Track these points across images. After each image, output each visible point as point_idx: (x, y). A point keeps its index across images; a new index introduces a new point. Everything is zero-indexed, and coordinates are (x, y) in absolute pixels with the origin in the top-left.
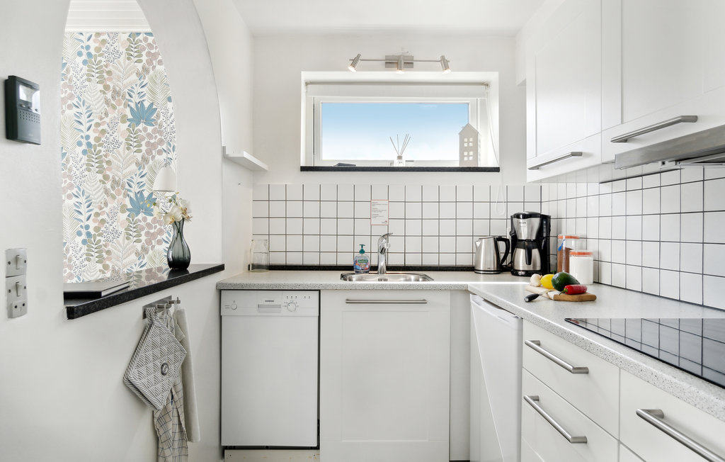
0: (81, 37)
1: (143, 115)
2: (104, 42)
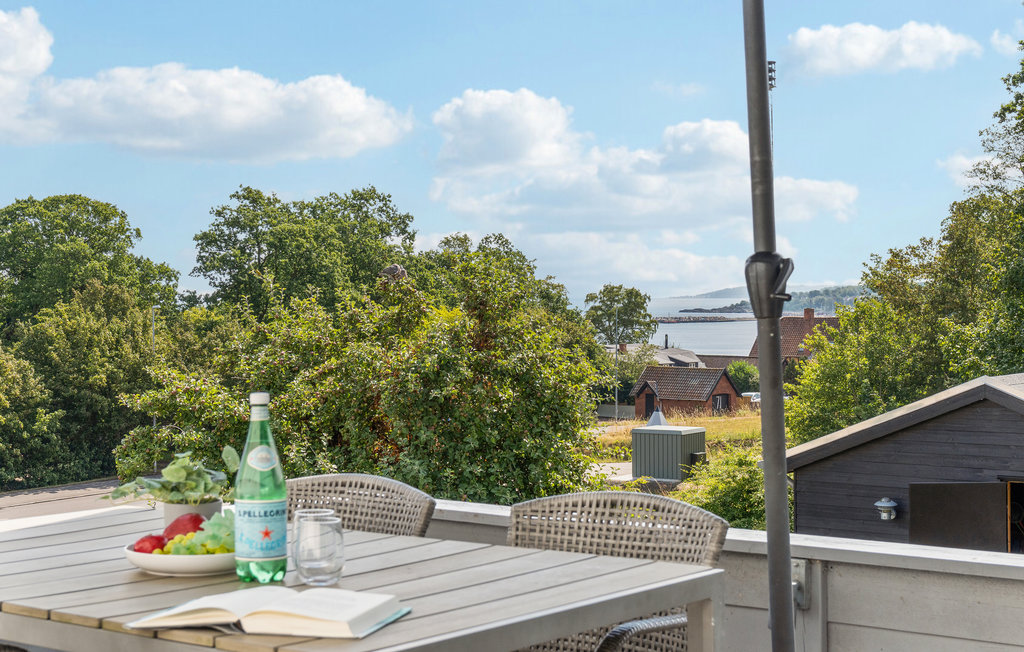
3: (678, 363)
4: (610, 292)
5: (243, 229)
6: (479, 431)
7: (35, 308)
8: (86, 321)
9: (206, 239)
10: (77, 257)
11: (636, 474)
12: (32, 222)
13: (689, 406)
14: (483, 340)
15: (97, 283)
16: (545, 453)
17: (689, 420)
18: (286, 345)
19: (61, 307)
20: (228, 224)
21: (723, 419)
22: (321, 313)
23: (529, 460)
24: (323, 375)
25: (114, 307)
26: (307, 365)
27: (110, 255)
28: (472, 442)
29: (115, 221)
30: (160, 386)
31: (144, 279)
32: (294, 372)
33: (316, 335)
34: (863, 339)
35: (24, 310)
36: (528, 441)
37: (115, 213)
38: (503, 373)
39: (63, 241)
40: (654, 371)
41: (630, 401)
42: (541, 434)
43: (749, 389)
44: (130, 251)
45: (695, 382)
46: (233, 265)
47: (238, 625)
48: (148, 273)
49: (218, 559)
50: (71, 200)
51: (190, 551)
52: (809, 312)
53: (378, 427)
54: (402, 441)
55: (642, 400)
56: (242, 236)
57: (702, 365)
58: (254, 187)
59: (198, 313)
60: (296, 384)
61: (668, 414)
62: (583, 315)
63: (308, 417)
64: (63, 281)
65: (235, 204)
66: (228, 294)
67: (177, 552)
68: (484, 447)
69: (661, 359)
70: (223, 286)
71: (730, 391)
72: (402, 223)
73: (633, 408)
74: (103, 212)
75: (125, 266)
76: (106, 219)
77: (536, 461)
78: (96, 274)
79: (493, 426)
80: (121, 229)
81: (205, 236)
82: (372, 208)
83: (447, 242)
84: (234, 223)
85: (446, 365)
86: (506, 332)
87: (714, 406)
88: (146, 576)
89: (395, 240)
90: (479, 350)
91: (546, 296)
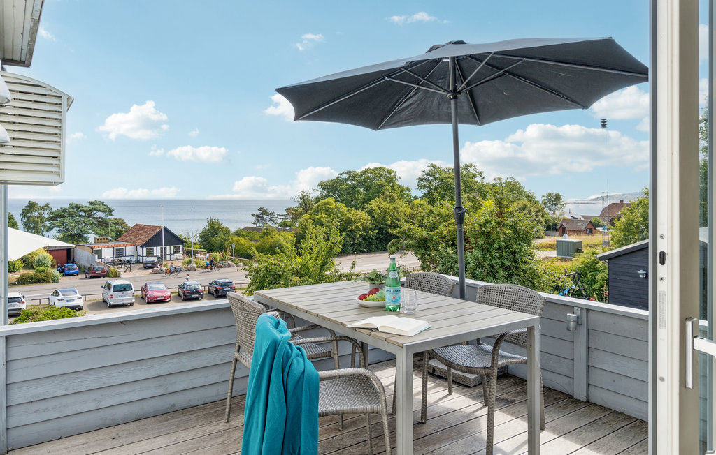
3: (574, 218)
4: (550, 195)
5: (431, 176)
6: (499, 243)
7: (370, 200)
8: (385, 205)
9: (420, 180)
11: (558, 255)
12: (369, 175)
13: (577, 232)
14: (500, 214)
16: (521, 250)
17: (577, 237)
18: (439, 215)
19: (377, 199)
20: (427, 175)
21: (590, 237)
23: (515, 252)
24: (450, 224)
25: (392, 200)
28: (496, 246)
29: (393, 174)
30: (400, 228)
31: (401, 191)
34: (640, 211)
35: (367, 201)
36: (515, 247)
37: (393, 172)
38: (506, 225)
39: (378, 181)
40: (565, 220)
41: (557, 230)
42: (519, 244)
43: (599, 227)
44: (397, 183)
45: (580, 224)
46: (428, 187)
47: (377, 329)
48: (402, 189)
49: (380, 303)
50: (380, 168)
51: (373, 300)
52: (621, 201)
53: (467, 241)
54: (473, 245)
55: (561, 230)
56: (430, 178)
57: (582, 219)
58: (434, 164)
59: (417, 201)
60: (441, 227)
61: (569, 235)
62: (541, 202)
63: (445, 237)
64: (378, 192)
66: (426, 196)
67: (370, 300)
68: (500, 248)
69: (568, 216)
70: (425, 193)
71: (592, 228)
72: (480, 174)
73: (558, 233)
74: (389, 172)
75: (396, 188)
76: (391, 174)
77: (517, 253)
78: (388, 190)
79: (503, 241)
80: (394, 177)
81: (419, 178)
82: (471, 169)
84: (428, 174)
85: (488, 222)
86: (507, 212)
87: (586, 233)
88: (362, 307)
89: (478, 179)
90: (499, 217)
91: (528, 196)
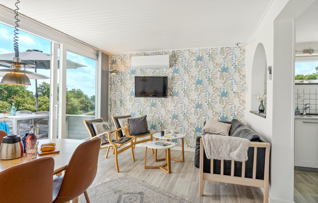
0: (207, 50)
1: (225, 70)
2: (214, 50)
8: (19, 99)
9: (37, 88)
10: (18, 90)
15: (21, 94)
20: (41, 86)
22: (47, 98)
25: (23, 97)
26: (45, 103)
27: (23, 90)
32: (43, 104)
33: (46, 100)
35: (9, 97)
44: (26, 89)
48: (28, 92)
56: (43, 88)
58: (45, 82)
64: (15, 93)
65: (42, 84)
75: (25, 91)
83: (72, 90)
